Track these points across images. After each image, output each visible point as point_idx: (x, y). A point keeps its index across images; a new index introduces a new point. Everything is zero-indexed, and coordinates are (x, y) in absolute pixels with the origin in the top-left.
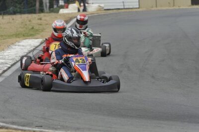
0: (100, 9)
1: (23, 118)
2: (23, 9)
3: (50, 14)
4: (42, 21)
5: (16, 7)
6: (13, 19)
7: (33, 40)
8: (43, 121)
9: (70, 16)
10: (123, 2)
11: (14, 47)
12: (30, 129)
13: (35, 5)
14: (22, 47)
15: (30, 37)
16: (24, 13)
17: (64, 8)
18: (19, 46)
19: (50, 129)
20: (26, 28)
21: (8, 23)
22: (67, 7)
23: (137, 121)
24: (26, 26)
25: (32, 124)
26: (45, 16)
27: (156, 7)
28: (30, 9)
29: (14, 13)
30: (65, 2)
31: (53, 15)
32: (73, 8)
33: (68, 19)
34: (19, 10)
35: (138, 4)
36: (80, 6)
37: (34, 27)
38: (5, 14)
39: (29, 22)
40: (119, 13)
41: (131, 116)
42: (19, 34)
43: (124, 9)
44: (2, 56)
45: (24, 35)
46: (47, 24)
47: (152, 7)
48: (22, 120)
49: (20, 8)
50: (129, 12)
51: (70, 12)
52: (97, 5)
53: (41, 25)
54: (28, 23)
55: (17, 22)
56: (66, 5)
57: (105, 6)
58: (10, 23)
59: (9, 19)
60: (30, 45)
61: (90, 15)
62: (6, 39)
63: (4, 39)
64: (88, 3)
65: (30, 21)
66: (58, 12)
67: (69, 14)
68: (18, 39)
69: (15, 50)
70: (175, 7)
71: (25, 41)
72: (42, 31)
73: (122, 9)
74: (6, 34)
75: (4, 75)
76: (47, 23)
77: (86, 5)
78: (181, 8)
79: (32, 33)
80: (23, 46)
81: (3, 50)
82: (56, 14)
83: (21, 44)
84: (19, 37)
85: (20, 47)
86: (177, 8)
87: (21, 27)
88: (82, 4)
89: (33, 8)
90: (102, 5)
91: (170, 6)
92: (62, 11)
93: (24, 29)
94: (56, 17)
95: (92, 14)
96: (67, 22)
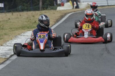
0: (89, 6)
2: (30, 7)
3: (50, 11)
5: (24, 6)
6: (20, 15)
9: (65, 12)
11: (20, 37)
13: (39, 4)
14: (26, 37)
16: (30, 10)
18: (24, 36)
20: (30, 22)
21: (16, 18)
22: (63, 5)
24: (30, 21)
26: (45, 12)
28: (35, 7)
29: (23, 10)
32: (68, 6)
34: (26, 8)
38: (14, 11)
39: (33, 18)
40: (103, 9)
42: (24, 27)
43: (108, 6)
44: (11, 44)
45: (28, 28)
49: (27, 6)
50: (111, 8)
51: (66, 9)
52: (86, 3)
54: (32, 18)
55: (24, 17)
58: (18, 18)
59: (17, 15)
61: (80, 11)
62: (14, 31)
63: (12, 31)
64: (79, 2)
65: (33, 16)
66: (56, 9)
67: (64, 10)
68: (23, 31)
69: (21, 39)
71: (29, 32)
73: (106, 6)
74: (14, 27)
75: (11, 58)
77: (78, 3)
81: (11, 40)
82: (54, 11)
84: (24, 29)
87: (26, 22)
88: (75, 3)
89: (37, 6)
92: (59, 8)
93: (29, 23)
94: (54, 14)
95: (82, 10)
96: (62, 17)
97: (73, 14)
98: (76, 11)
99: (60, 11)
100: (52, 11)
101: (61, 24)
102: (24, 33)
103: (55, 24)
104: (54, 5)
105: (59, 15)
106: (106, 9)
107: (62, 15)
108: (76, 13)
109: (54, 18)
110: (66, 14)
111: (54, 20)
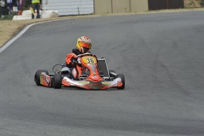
0: (54, 15)
9: (24, 23)
10: (78, 8)
17: (17, 15)
22: (21, 14)
23: (93, 130)
27: (112, 12)
30: (18, 9)
31: (6, 22)
32: (27, 14)
33: (22, 26)
35: (93, 9)
36: (35, 12)
40: (74, 19)
41: (86, 126)
43: (79, 15)
47: (108, 13)
50: (84, 18)
51: (24, 19)
52: (51, 11)
56: (20, 11)
57: (59, 12)
64: (42, 10)
66: (11, 18)
67: (22, 21)
70: (131, 13)
73: (77, 15)
77: (40, 11)
78: (137, 13)
82: (9, 21)
86: (134, 13)
88: (36, 11)
90: (57, 11)
91: (126, 12)
92: (15, 18)
94: (10, 25)
95: (45, 20)
96: (20, 29)
97: (35, 25)
98: (39, 22)
99: (17, 22)
100: (7, 21)
103: (11, 39)
104: (8, 14)
105: (17, 27)
106: (78, 19)
107: (19, 26)
108: (38, 25)
109: (10, 31)
110: (25, 26)
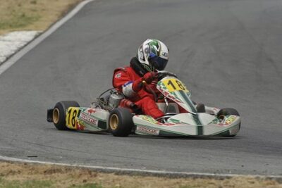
1: (10, 144)
4: (36, 6)
7: (24, 32)
8: (38, 149)
12: (20, 160)
14: (8, 43)
15: (20, 29)
18: (4, 40)
19: (48, 161)
20: (15, 16)
24: (14, 13)
25: (23, 152)
37: (26, 14)
39: (19, 8)
42: (4, 24)
45: (11, 26)
46: (43, 10)
48: (9, 147)
53: (34, 11)
54: (17, 8)
55: (2, 6)
60: (19, 40)
65: (19, 5)
68: (2, 31)
71: (12, 34)
72: (37, 20)
76: (43, 8)
79: (23, 22)
80: (10, 41)
83: (7, 38)
84: (4, 29)
85: (5, 43)
87: (6, 15)
93: (12, 17)
101: (70, 19)
102: (4, 35)
111: (57, 13)
